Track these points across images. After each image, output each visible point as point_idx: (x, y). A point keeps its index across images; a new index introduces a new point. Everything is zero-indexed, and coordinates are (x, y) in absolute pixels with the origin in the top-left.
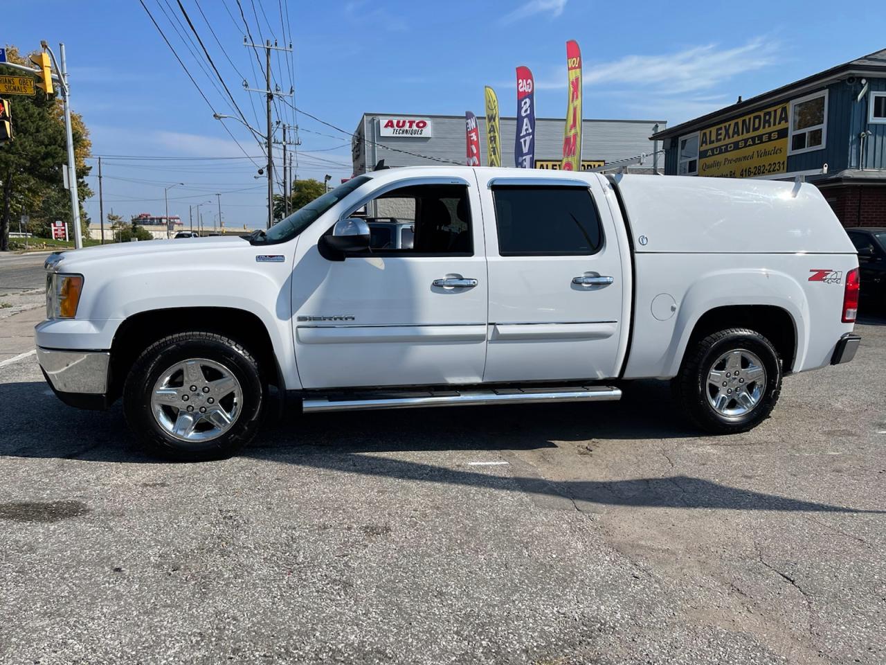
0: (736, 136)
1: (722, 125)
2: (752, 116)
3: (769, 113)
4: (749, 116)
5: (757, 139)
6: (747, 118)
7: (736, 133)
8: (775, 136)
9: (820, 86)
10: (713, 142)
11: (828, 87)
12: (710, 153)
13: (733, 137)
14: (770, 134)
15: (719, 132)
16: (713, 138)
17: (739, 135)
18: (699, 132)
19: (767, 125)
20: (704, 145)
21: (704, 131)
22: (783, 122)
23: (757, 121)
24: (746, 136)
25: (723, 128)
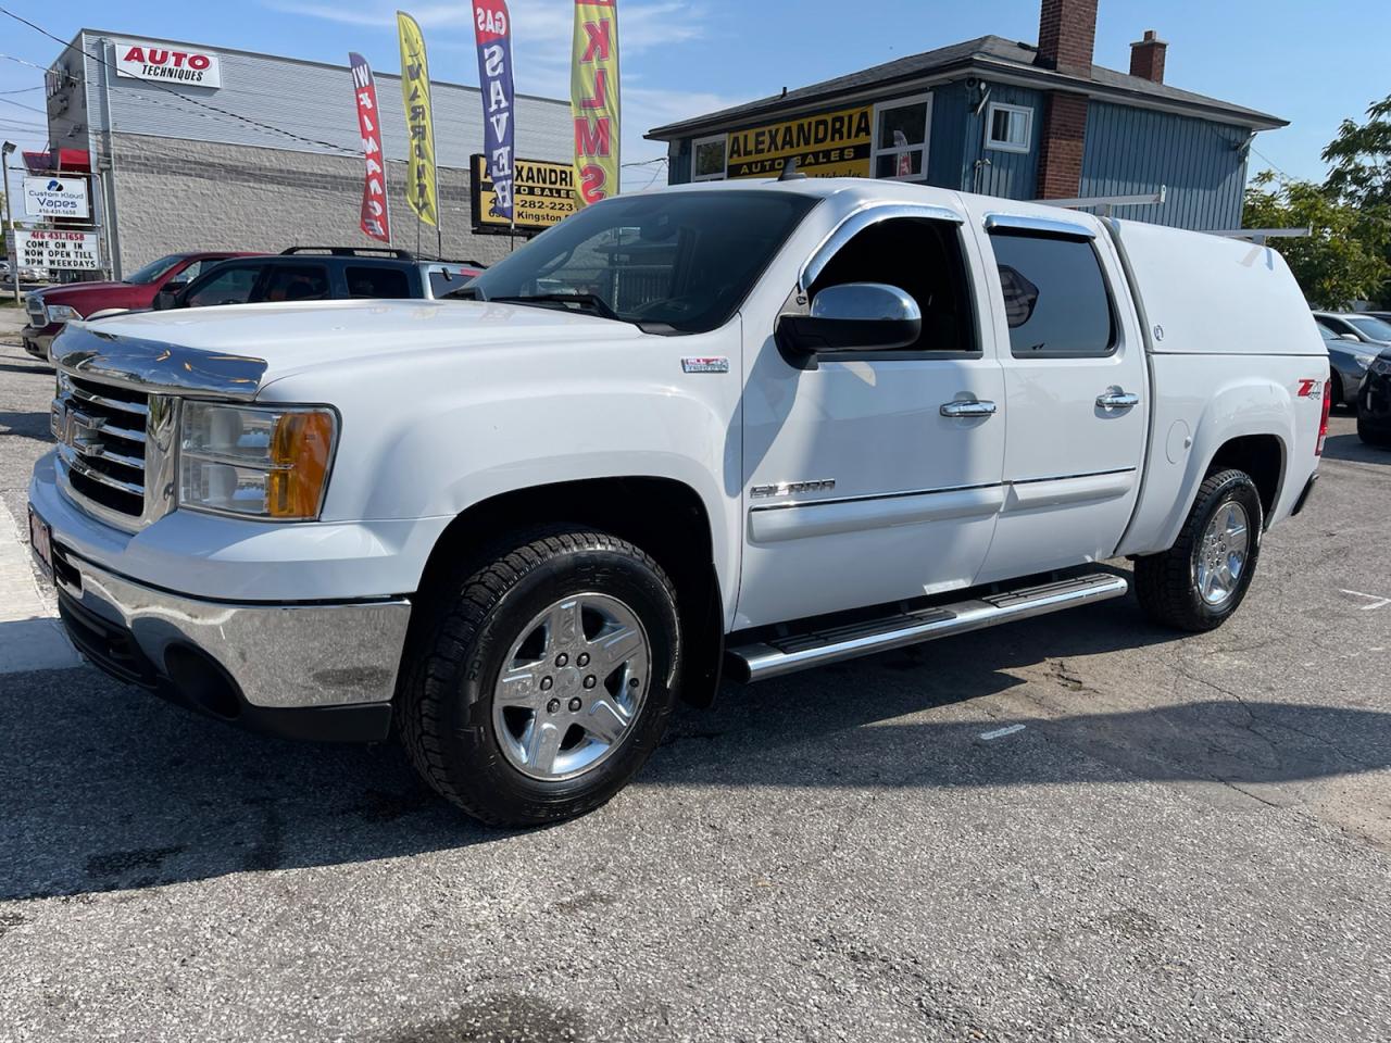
0: (787, 147)
1: (766, 129)
2: (813, 120)
3: (841, 119)
4: (809, 120)
5: (821, 155)
6: (805, 122)
7: (787, 142)
8: (849, 153)
9: (920, 87)
10: (750, 153)
11: (935, 88)
12: (745, 169)
13: (783, 148)
14: (842, 150)
15: (760, 139)
16: (751, 146)
17: (792, 147)
18: (727, 134)
19: (837, 136)
20: (735, 156)
21: (736, 135)
22: (862, 134)
23: (821, 128)
24: (803, 149)
25: (767, 133)
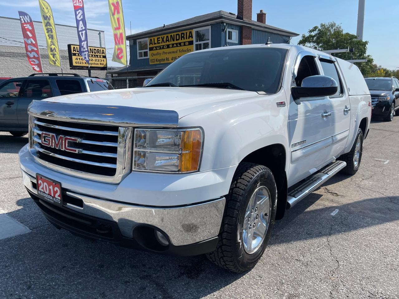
0: (167, 42)
1: (160, 37)
2: (175, 34)
3: (184, 34)
4: (174, 34)
5: (178, 44)
6: (172, 34)
7: (167, 40)
8: (187, 44)
9: (207, 24)
10: (156, 44)
11: (211, 25)
12: (155, 48)
13: (166, 42)
14: (185, 43)
15: (159, 39)
16: (156, 41)
17: (169, 42)
18: (148, 38)
19: (183, 38)
20: (151, 45)
21: (151, 38)
22: (190, 38)
23: (178, 36)
24: (173, 42)
25: (161, 38)
